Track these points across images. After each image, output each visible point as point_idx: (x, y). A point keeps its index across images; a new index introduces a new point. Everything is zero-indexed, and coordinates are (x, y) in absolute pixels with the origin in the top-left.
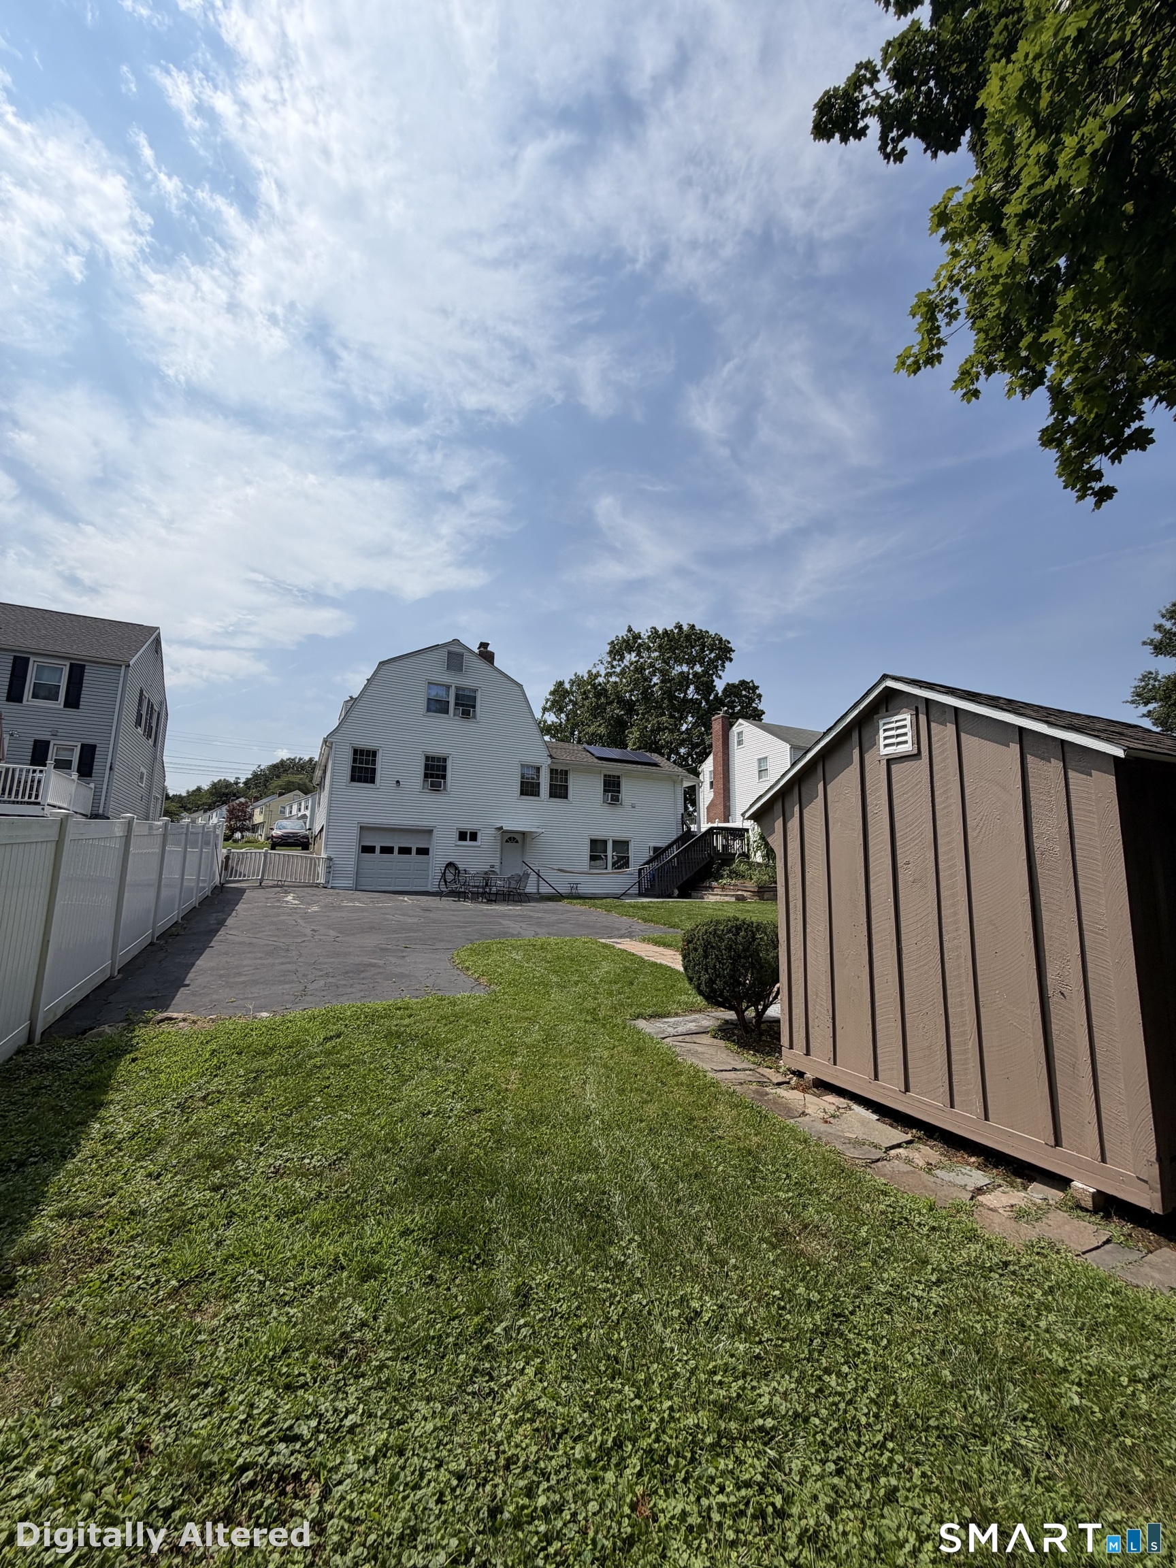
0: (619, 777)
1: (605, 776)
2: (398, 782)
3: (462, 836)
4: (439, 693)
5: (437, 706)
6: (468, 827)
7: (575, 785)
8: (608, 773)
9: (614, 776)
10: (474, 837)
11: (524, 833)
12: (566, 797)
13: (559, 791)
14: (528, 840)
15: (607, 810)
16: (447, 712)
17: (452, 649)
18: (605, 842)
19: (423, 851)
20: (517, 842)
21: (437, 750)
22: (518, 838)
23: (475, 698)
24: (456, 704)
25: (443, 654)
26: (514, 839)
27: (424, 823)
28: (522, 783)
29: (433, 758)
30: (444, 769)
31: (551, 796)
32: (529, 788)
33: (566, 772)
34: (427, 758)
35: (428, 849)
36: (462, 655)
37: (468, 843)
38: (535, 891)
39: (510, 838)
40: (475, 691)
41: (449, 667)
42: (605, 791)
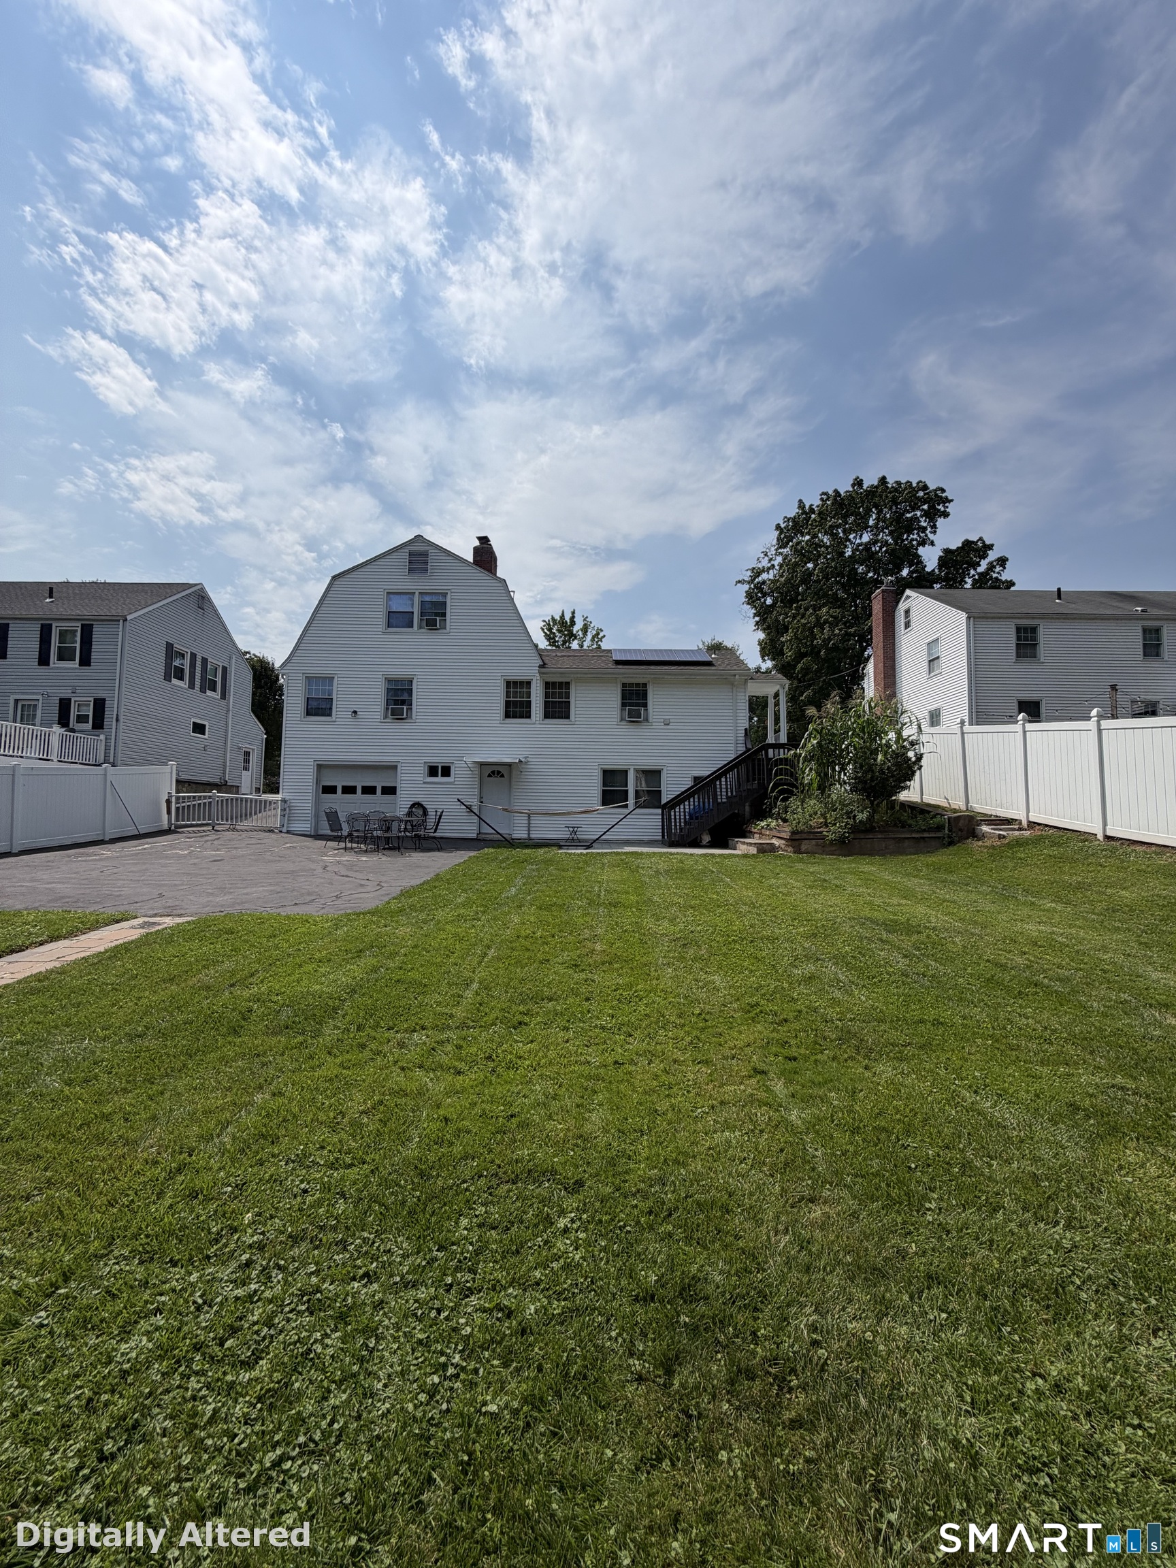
0: (645, 685)
1: (624, 685)
2: (355, 712)
3: (432, 771)
4: (399, 605)
5: (397, 620)
6: (440, 759)
7: (578, 700)
8: (626, 681)
9: (638, 685)
10: (446, 771)
11: (509, 765)
12: (568, 717)
13: (557, 708)
14: (514, 773)
15: (627, 731)
16: (410, 625)
17: (414, 548)
18: (626, 772)
19: (390, 790)
20: (502, 776)
21: (399, 671)
22: (503, 770)
23: (445, 603)
24: (422, 614)
25: (404, 556)
26: (499, 772)
27: (387, 758)
28: (507, 703)
29: (397, 681)
30: (410, 692)
31: (546, 716)
32: (516, 708)
33: (568, 684)
34: (389, 681)
35: (395, 788)
36: (425, 554)
37: (439, 779)
38: (526, 836)
39: (493, 772)
40: (445, 595)
41: (411, 571)
42: (623, 705)
